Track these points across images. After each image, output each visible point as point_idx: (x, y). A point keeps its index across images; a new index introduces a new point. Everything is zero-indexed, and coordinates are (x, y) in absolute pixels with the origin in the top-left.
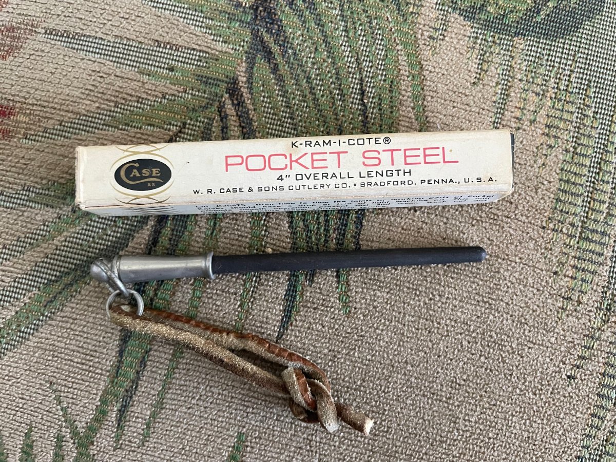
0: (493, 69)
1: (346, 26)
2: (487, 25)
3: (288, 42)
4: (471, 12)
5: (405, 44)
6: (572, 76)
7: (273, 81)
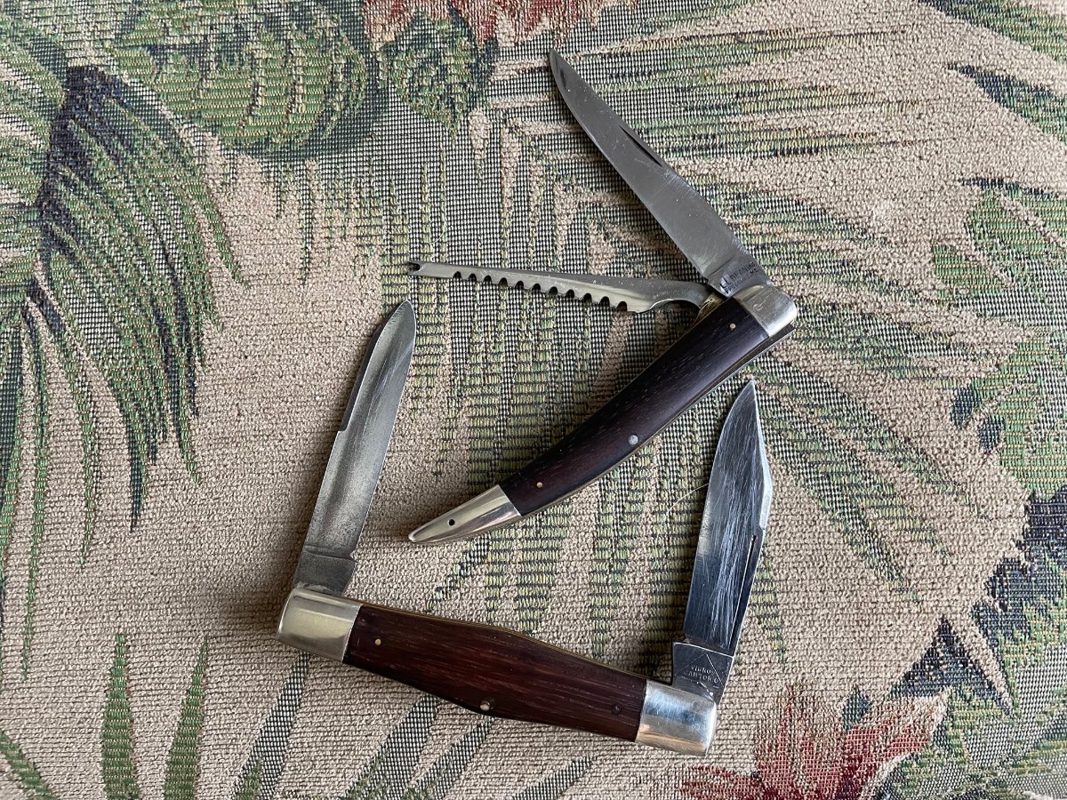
0: (292, 197)
1: (136, 196)
2: (277, 157)
3: (80, 228)
4: (257, 148)
5: (199, 197)
6: (372, 181)
7: (72, 270)
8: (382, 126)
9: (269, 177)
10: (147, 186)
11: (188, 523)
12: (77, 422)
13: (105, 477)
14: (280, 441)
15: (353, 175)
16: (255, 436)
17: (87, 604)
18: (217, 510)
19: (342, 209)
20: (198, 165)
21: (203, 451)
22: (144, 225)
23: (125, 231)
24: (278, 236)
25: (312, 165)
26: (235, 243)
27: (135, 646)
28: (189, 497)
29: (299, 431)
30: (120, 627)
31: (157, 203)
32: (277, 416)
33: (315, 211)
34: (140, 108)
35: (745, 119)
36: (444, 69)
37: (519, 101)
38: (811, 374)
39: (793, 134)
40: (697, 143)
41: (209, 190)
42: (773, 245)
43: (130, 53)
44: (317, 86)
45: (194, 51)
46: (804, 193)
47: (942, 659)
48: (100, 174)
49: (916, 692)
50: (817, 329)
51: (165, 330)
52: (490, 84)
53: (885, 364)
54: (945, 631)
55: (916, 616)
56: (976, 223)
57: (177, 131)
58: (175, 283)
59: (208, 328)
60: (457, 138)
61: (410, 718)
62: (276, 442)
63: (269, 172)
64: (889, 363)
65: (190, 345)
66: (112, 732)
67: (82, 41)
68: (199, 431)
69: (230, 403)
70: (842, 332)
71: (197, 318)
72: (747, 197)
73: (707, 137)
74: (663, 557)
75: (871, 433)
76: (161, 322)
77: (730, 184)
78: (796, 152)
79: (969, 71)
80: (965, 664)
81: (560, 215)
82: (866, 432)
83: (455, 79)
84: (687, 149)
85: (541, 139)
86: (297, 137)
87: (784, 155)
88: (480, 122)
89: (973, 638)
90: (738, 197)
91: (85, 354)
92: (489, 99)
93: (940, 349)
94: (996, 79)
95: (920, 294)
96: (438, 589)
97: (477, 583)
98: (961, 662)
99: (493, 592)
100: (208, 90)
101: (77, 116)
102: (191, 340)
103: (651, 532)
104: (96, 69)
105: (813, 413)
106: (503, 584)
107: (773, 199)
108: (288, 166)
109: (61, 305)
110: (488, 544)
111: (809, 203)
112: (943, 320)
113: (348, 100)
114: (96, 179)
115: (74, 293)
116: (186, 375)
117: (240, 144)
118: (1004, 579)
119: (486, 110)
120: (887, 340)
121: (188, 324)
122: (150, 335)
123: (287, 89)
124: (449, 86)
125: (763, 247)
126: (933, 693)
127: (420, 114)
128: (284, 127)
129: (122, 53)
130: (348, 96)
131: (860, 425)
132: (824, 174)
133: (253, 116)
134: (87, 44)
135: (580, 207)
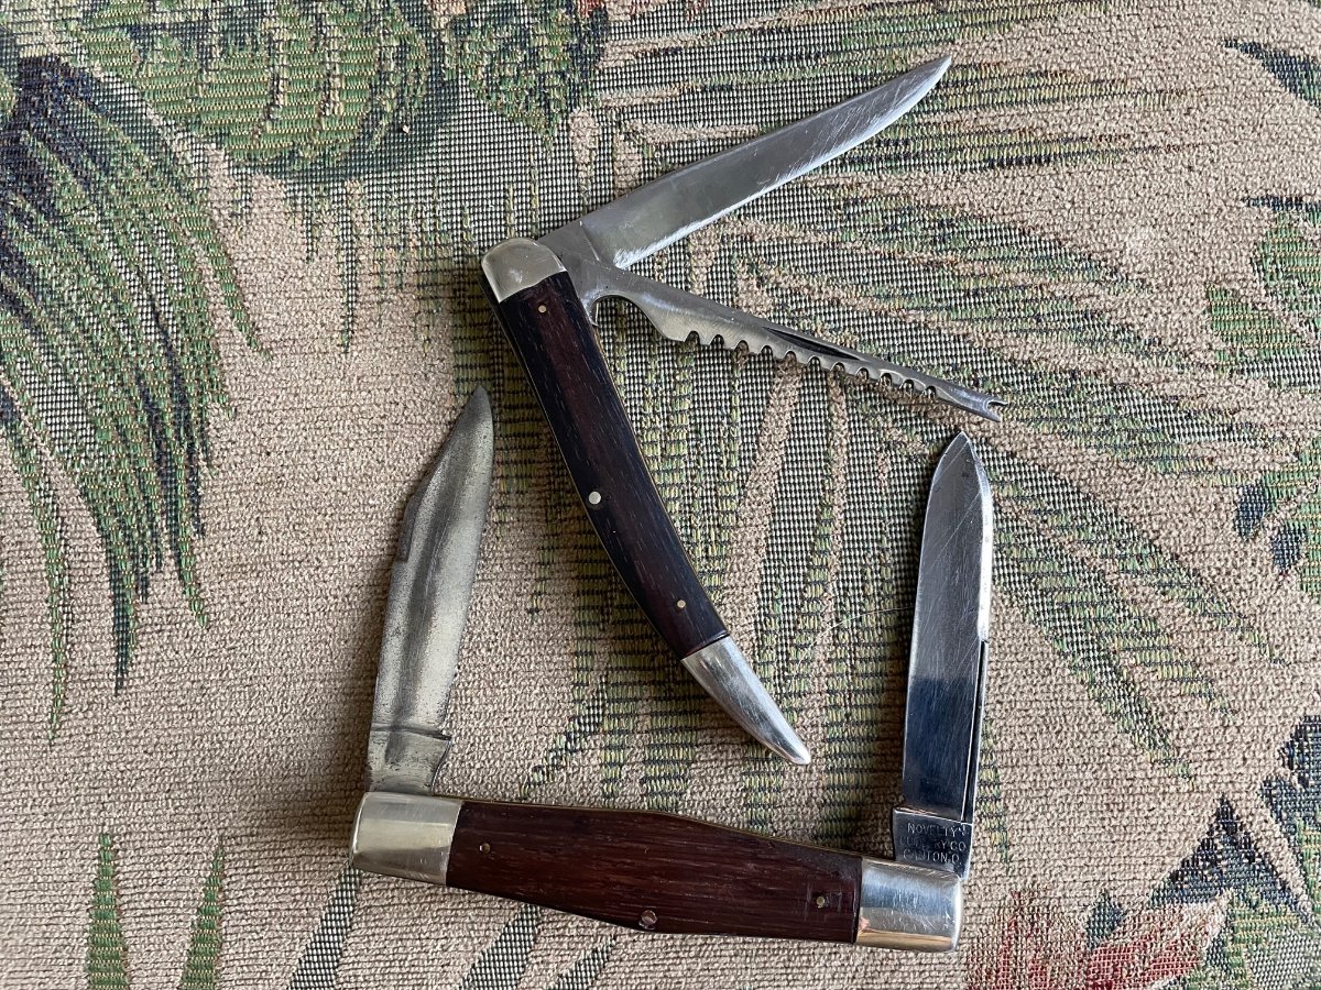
0: (328, 232)
1: (113, 234)
2: (306, 176)
3: (38, 279)
4: (278, 166)
5: (200, 234)
6: (438, 208)
7: (29, 337)
8: (450, 132)
9: (295, 205)
10: (128, 220)
11: (193, 682)
12: (40, 546)
13: (79, 621)
14: (317, 568)
15: (412, 201)
16: (283, 563)
17: (59, 794)
18: (232, 665)
19: (397, 248)
20: (198, 189)
21: (211, 583)
22: (125, 273)
23: (99, 282)
24: (309, 287)
25: (356, 187)
26: (250, 297)
27: (125, 850)
28: (194, 646)
29: (342, 555)
30: (104, 824)
31: (142, 243)
32: (312, 534)
33: (360, 252)
34: (118, 112)
35: (949, 117)
36: (534, 53)
37: (637, 96)
38: (1043, 469)
39: (1015, 138)
40: (884, 151)
41: (214, 225)
42: (990, 290)
43: (101, 37)
44: (360, 77)
45: (192, 32)
46: (1031, 218)
47: (1220, 853)
48: (65, 203)
49: (1185, 898)
50: (1052, 406)
51: (156, 418)
52: (597, 72)
53: (1144, 453)
54: (1226, 817)
55: (1187, 795)
56: (1266, 257)
57: (168, 143)
58: (169, 353)
59: (216, 415)
60: (553, 149)
61: (501, 940)
62: (312, 570)
63: (296, 197)
64: (1150, 452)
65: (192, 438)
66: (101, 964)
67: (38, 21)
68: (208, 556)
69: (248, 517)
70: (1085, 409)
71: (201, 401)
72: (953, 226)
73: (896, 144)
74: (842, 721)
75: (1125, 549)
76: (151, 407)
77: (929, 207)
78: (1019, 163)
79: (1254, 49)
80: (1251, 859)
81: (697, 253)
82: (1119, 547)
83: (549, 67)
84: (871, 160)
85: (669, 149)
86: (333, 149)
87: (1003, 167)
88: (584, 127)
89: (1261, 824)
90: (941, 225)
91: (48, 452)
92: (597, 95)
93: (1218, 432)
94: (1290, 61)
95: (1192, 356)
96: (536, 769)
97: (589, 760)
98: (1246, 857)
99: (611, 772)
100: (210, 84)
101: (32, 126)
102: (193, 430)
103: (826, 687)
104: (59, 60)
105: (1046, 522)
106: (625, 761)
107: (989, 227)
108: (322, 189)
109: (13, 385)
110: (603, 705)
111: (1039, 232)
112: (1222, 392)
113: (402, 97)
114: (59, 211)
115: (31, 369)
116: (187, 480)
117: (255, 160)
118: (1306, 743)
119: (593, 110)
120: (1146, 420)
121: (189, 409)
122: (135, 424)
123: (318, 83)
124: (542, 77)
125: (976, 294)
126: (1209, 897)
127: (502, 116)
128: (314, 135)
129: (92, 38)
130: (403, 91)
131: (1110, 537)
132: (1057, 191)
133: (272, 120)
134: (45, 25)
135: (723, 241)
